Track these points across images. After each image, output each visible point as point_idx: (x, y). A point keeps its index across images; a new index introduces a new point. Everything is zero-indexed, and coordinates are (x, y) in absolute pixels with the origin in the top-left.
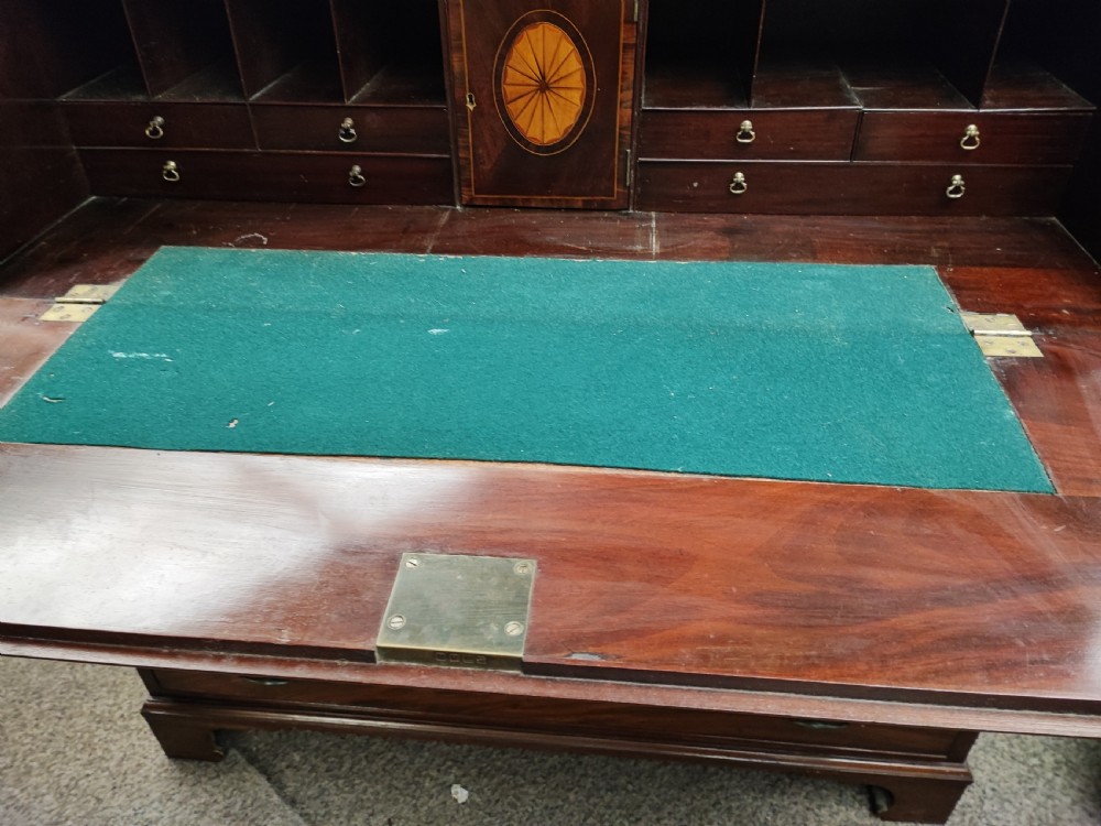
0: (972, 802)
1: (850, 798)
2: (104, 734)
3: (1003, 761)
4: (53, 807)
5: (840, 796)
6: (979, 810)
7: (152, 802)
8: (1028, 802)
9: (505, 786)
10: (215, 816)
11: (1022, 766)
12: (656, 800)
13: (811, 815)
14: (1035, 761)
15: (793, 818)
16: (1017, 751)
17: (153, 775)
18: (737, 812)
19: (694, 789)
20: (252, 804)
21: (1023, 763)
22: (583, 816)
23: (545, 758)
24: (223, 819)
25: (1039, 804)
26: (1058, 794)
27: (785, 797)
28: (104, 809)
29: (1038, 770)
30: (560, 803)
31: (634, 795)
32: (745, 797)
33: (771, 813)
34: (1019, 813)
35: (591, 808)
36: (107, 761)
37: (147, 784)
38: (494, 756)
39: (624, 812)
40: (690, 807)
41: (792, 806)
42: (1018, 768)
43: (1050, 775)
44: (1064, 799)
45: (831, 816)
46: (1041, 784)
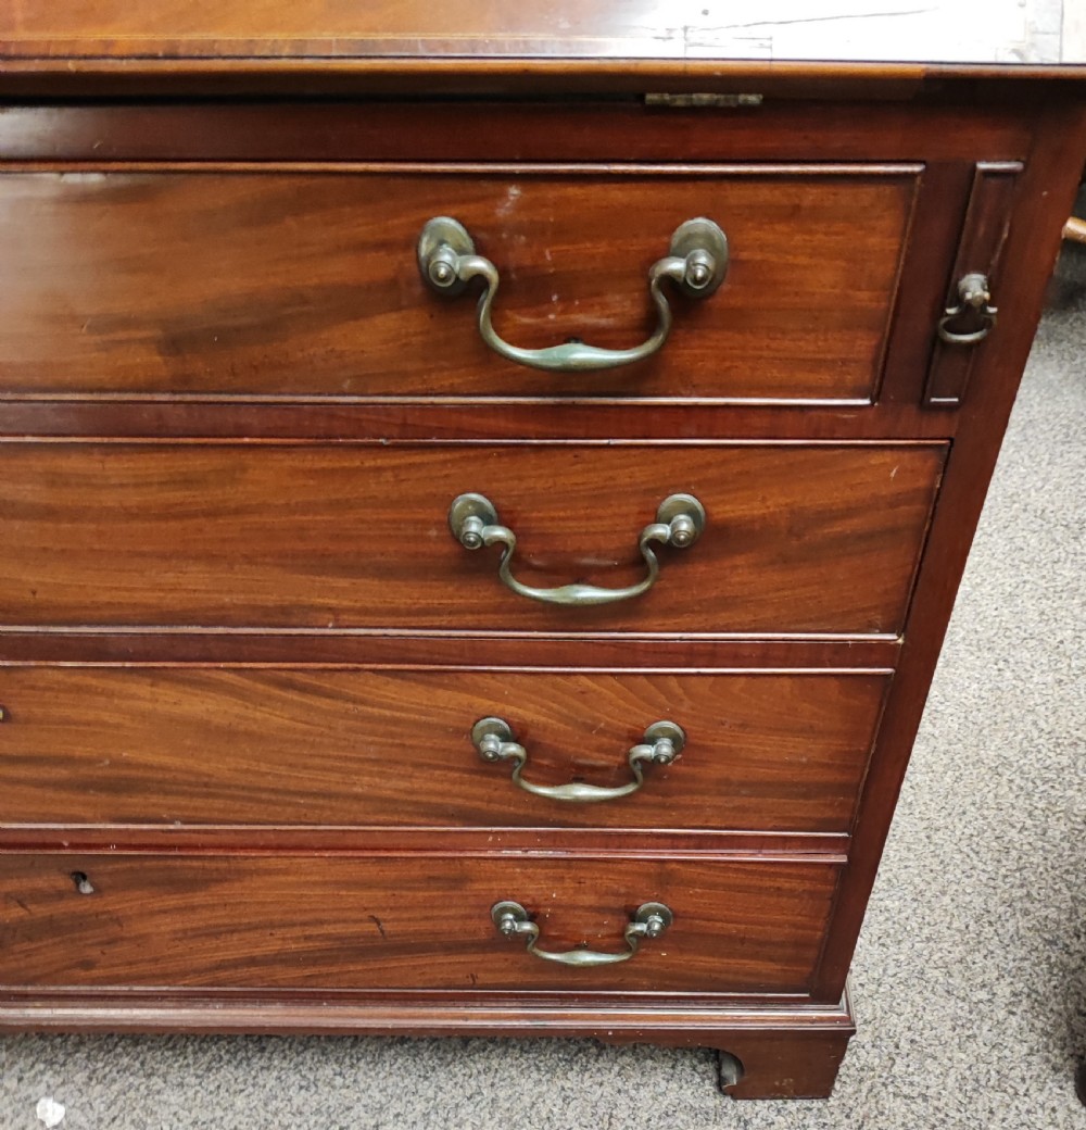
0: (877, 1061)
1: (689, 1070)
3: (934, 999)
5: (674, 1067)
6: (885, 1075)
8: (963, 1056)
11: (961, 1004)
13: (622, 1100)
14: (983, 995)
15: (595, 1106)
16: (956, 981)
18: (508, 1105)
21: (964, 1000)
25: (978, 1058)
26: (1010, 1042)
27: (587, 1075)
29: (985, 1007)
32: (523, 1081)
33: (560, 1102)
34: (946, 1074)
40: (432, 1103)
41: (596, 1087)
42: (952, 1006)
43: (1001, 1014)
44: (1017, 1047)
45: (655, 1098)
46: (986, 1028)
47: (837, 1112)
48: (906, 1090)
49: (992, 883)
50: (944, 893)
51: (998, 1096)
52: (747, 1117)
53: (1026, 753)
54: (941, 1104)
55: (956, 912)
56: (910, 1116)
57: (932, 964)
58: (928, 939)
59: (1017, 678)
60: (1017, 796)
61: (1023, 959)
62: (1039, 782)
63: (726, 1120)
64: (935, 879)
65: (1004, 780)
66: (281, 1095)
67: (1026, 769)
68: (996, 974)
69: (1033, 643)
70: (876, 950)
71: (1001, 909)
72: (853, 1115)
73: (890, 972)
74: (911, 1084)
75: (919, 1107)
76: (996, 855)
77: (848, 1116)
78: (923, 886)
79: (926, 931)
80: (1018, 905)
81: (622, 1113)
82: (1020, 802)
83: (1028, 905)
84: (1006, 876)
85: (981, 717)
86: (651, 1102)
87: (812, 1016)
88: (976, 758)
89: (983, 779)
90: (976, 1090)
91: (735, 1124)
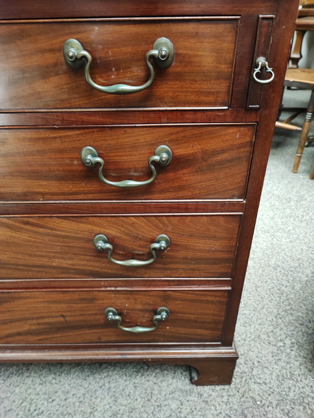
0: (247, 370)
1: (180, 375)
3: (264, 346)
5: (174, 373)
6: (250, 375)
8: (277, 367)
11: (274, 347)
12: (67, 387)
13: (156, 387)
14: (281, 344)
15: (146, 390)
16: (271, 339)
18: (114, 390)
21: (275, 346)
22: (21, 401)
25: (282, 368)
26: (292, 361)
27: (143, 377)
29: (282, 348)
30: (9, 395)
31: (55, 385)
32: (120, 380)
33: (133, 388)
34: (271, 374)
35: (27, 396)
39: (46, 397)
40: (87, 389)
41: (146, 382)
42: (272, 348)
43: (288, 351)
44: (295, 363)
45: (168, 386)
46: (283, 356)
47: (234, 390)
48: (258, 381)
49: (279, 304)
50: (263, 308)
51: (291, 382)
52: (201, 393)
53: (284, 263)
54: (271, 386)
55: (268, 315)
56: (261, 391)
57: (262, 333)
58: (260, 324)
59: (278, 240)
60: (283, 276)
61: (293, 331)
62: (289, 272)
63: (194, 394)
64: (260, 303)
65: (278, 271)
66: (32, 387)
67: (285, 267)
68: (285, 336)
69: (281, 231)
70: (242, 328)
71: (283, 313)
72: (240, 391)
73: (248, 336)
74: (260, 378)
75: (264, 387)
76: (279, 295)
77: (238, 392)
78: (256, 306)
79: (259, 321)
80: (289, 312)
81: (156, 392)
82: (284, 278)
83: (292, 312)
84: (283, 302)
85: (268, 252)
86: (166, 387)
87: (223, 351)
88: (268, 264)
89: (271, 271)
90: (283, 380)
91: (197, 396)
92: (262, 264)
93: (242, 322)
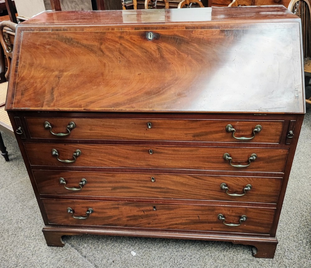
0: (282, 253)
1: (246, 252)
2: (28, 241)
3: (291, 242)
4: (15, 260)
5: (243, 252)
6: (283, 255)
7: (44, 258)
8: (298, 252)
9: (147, 251)
10: (63, 261)
11: (297, 243)
12: (190, 254)
13: (235, 257)
14: (301, 242)
15: (230, 257)
16: (295, 239)
17: (44, 251)
18: (214, 256)
19: (201, 251)
20: (73, 258)
21: (297, 242)
22: (169, 258)
23: (158, 244)
24: (65, 262)
25: (301, 253)
26: (307, 250)
27: (227, 252)
28: (30, 260)
29: (301, 244)
30: (162, 255)
31: (184, 253)
32: (216, 253)
33: (223, 257)
34: (295, 255)
35: (171, 256)
36: (30, 248)
37: (42, 253)
38: (143, 244)
39: (181, 257)
40: (200, 255)
41: (229, 254)
42: (295, 244)
43: (305, 245)
44: (308, 251)
45: (241, 257)
46: (302, 248)
47: (275, 261)
48: (288, 258)
49: (301, 222)
50: (291, 223)
51: (305, 260)
52: (258, 261)
53: (305, 198)
54: (295, 261)
55: (294, 227)
56: (289, 262)
57: (290, 236)
58: (289, 231)
59: (302, 184)
60: (304, 206)
61: (308, 236)
62: (308, 204)
63: (254, 261)
64: (289, 220)
65: (301, 203)
66: (173, 253)
67: (305, 201)
68: (303, 238)
69: (304, 177)
70: (279, 233)
71: (303, 227)
72: (278, 262)
73: (282, 237)
74: (289, 257)
75: (290, 261)
76: (301, 217)
77: (277, 262)
78: (287, 222)
79: (289, 230)
80: (306, 226)
81: (235, 259)
82: (305, 207)
83: (308, 226)
84: (303, 221)
85: (295, 191)
86: (240, 257)
87: (270, 239)
88: (295, 199)
89: (297, 203)
90: (301, 258)
91: (256, 262)
92: (291, 198)
93: (279, 230)
